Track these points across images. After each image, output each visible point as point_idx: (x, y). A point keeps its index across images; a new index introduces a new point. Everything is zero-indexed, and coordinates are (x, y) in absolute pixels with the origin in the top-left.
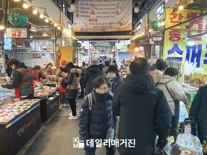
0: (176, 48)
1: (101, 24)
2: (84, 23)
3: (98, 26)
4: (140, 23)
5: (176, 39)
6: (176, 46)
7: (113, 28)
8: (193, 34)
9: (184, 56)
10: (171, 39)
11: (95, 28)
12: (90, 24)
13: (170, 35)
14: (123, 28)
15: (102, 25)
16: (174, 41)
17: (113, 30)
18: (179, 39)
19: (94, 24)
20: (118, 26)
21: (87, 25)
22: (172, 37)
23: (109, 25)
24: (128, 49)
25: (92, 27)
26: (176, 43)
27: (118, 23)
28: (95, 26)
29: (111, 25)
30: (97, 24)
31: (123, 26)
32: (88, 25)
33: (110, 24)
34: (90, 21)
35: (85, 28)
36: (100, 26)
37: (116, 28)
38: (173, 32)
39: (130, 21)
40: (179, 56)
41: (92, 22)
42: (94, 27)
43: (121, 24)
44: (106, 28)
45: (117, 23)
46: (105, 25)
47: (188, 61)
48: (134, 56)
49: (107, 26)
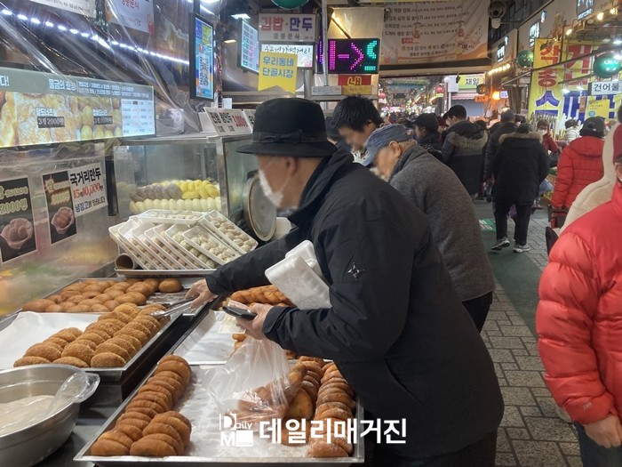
0: (548, 97)
1: (425, 48)
2: (392, 48)
3: (420, 51)
4: (503, 44)
5: (549, 83)
6: (549, 93)
7: (449, 55)
8: (576, 75)
9: (560, 108)
10: (541, 83)
11: (413, 56)
12: (404, 48)
13: (540, 77)
14: (468, 54)
15: (427, 50)
16: (546, 86)
17: (449, 59)
18: (554, 83)
19: (412, 48)
20: (459, 50)
21: (396, 52)
22: (543, 81)
23: (440, 49)
24: (477, 95)
25: (406, 54)
26: (548, 89)
27: (459, 44)
28: (414, 51)
29: (446, 49)
30: (417, 48)
31: (470, 50)
32: (400, 50)
33: (443, 46)
34: (403, 43)
35: (393, 56)
36: (424, 51)
37: (454, 54)
38: (544, 73)
39: (484, 40)
40: (554, 108)
41: (406, 45)
42: (411, 54)
43: (465, 47)
44: (435, 55)
45: (456, 44)
46: (432, 50)
47: (567, 115)
48: (492, 109)
49: (437, 52)
